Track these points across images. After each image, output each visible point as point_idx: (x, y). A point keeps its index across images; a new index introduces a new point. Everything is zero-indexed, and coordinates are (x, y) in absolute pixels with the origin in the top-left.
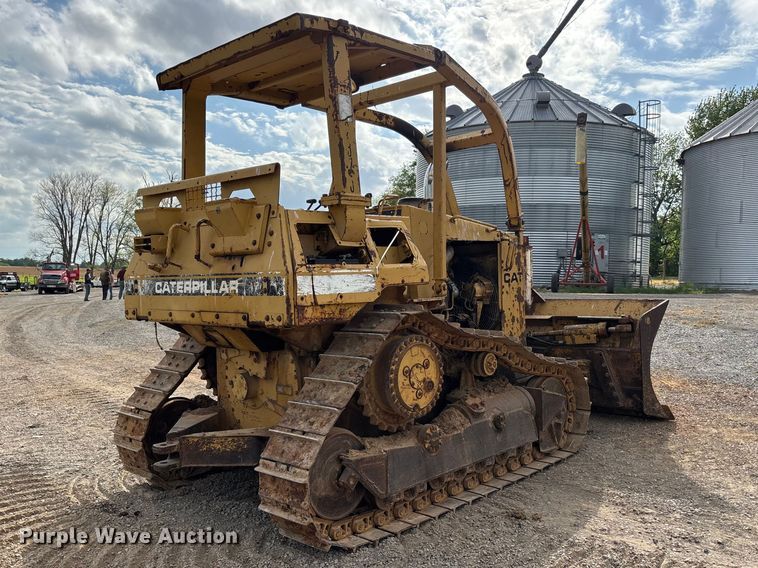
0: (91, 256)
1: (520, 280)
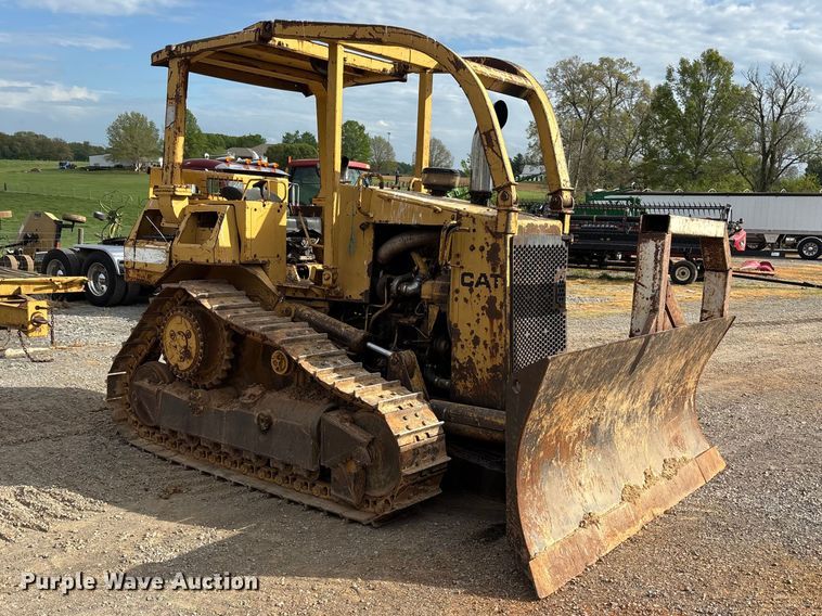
1: (496, 286)
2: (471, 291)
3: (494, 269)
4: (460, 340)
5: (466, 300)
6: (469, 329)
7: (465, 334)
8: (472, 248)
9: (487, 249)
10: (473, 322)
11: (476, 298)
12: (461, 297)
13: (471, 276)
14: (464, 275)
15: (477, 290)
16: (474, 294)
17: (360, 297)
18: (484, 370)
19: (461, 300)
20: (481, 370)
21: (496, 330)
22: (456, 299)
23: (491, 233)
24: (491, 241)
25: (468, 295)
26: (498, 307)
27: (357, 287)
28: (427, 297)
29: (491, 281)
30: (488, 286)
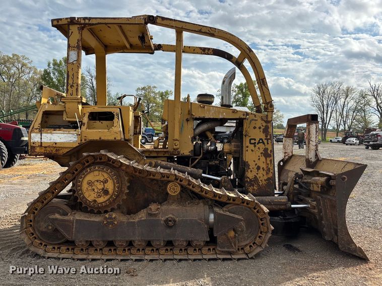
0: (337, 126)
1: (268, 143)
2: (255, 146)
3: (266, 136)
4: (249, 168)
5: (252, 151)
6: (254, 163)
7: (252, 165)
8: (255, 128)
9: (262, 128)
10: (257, 160)
11: (258, 149)
12: (249, 150)
13: (255, 140)
14: (250, 140)
15: (258, 146)
16: (257, 148)
17: (189, 154)
18: (263, 180)
19: (250, 151)
20: (261, 181)
21: (268, 162)
22: (247, 150)
23: (264, 121)
24: (264, 124)
25: (253, 148)
26: (269, 153)
27: (187, 149)
28: (227, 151)
29: (265, 141)
30: (264, 143)
